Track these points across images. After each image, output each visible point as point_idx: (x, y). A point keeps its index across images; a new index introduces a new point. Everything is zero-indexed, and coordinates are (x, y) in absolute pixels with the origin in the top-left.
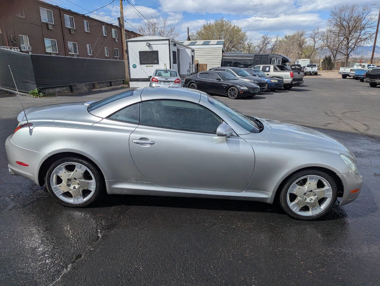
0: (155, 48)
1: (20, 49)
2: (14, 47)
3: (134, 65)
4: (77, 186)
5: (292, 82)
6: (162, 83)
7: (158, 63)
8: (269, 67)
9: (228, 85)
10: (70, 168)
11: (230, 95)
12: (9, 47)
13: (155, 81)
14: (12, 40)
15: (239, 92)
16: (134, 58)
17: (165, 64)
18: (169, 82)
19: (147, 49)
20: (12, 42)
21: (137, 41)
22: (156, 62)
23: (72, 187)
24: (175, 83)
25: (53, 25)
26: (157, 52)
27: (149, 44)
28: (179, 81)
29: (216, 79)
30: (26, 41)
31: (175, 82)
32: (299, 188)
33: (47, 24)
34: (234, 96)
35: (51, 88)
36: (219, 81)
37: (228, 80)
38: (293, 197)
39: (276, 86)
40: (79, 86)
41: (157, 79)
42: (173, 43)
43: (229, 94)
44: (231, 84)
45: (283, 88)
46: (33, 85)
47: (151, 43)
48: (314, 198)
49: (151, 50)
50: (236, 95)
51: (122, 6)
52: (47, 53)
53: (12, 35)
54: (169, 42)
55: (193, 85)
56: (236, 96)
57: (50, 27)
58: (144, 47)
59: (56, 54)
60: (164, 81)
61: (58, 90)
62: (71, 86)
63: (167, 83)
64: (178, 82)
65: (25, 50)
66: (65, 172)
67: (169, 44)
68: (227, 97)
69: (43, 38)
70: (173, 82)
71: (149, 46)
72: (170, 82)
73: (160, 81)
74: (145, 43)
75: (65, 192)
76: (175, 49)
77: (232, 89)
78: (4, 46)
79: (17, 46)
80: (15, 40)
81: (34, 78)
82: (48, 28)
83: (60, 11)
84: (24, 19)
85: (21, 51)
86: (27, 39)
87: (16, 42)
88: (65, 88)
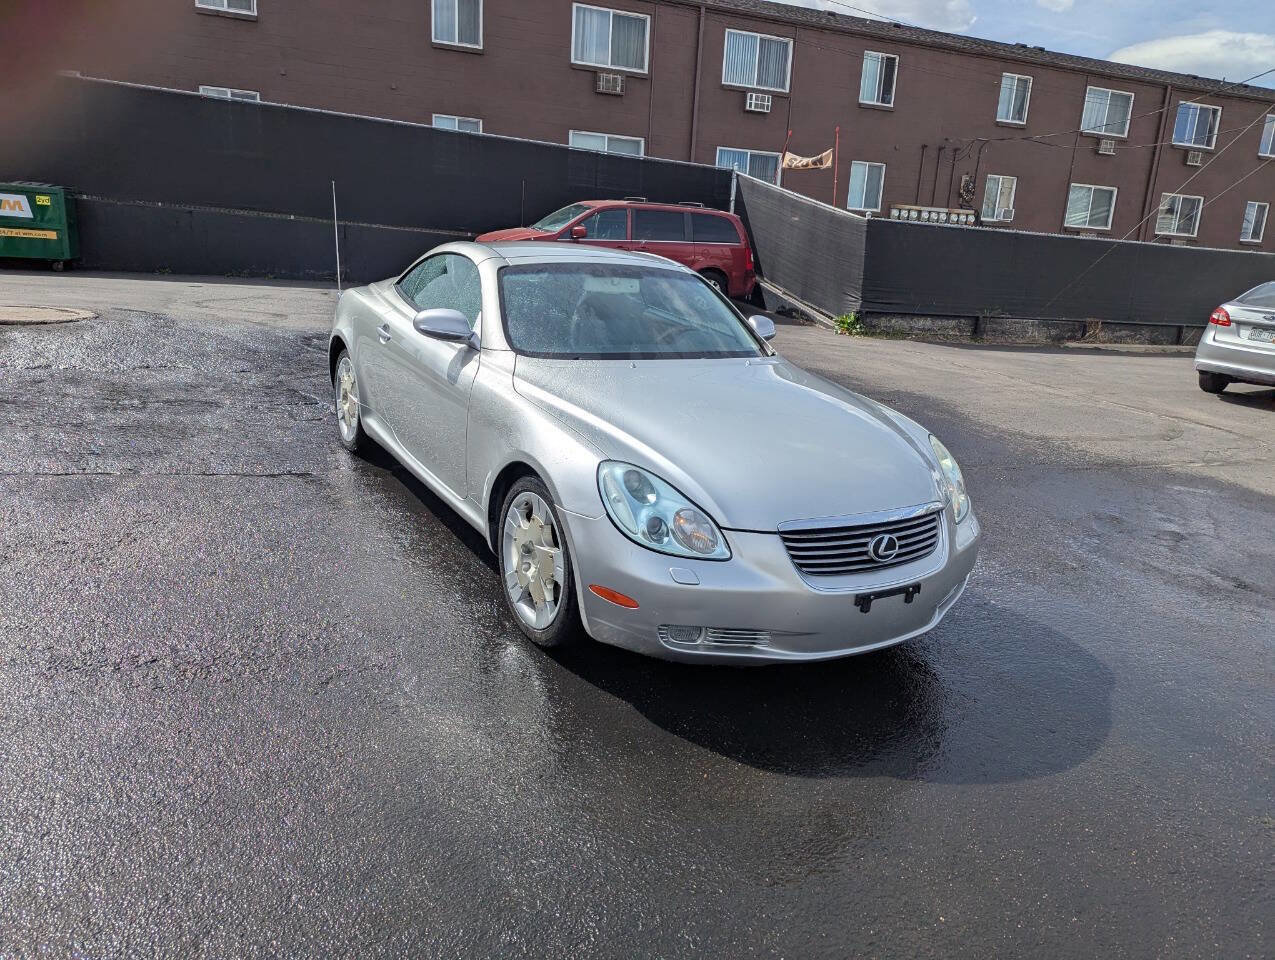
1: (977, 217)
2: (961, 211)
6: (1246, 332)
12: (946, 210)
14: (962, 191)
20: (960, 195)
25: (1121, 141)
30: (1006, 192)
33: (1098, 139)
35: (903, 315)
40: (1009, 323)
46: (854, 301)
52: (1066, 230)
53: (965, 178)
57: (1106, 148)
59: (1103, 234)
61: (921, 323)
62: (977, 318)
65: (995, 220)
69: (1069, 184)
73: (1240, 323)
78: (932, 206)
79: (970, 208)
80: (968, 191)
81: (861, 282)
82: (1096, 152)
83: (1166, 89)
84: (1021, 128)
85: (978, 222)
86: (1011, 188)
87: (969, 197)
88: (953, 323)
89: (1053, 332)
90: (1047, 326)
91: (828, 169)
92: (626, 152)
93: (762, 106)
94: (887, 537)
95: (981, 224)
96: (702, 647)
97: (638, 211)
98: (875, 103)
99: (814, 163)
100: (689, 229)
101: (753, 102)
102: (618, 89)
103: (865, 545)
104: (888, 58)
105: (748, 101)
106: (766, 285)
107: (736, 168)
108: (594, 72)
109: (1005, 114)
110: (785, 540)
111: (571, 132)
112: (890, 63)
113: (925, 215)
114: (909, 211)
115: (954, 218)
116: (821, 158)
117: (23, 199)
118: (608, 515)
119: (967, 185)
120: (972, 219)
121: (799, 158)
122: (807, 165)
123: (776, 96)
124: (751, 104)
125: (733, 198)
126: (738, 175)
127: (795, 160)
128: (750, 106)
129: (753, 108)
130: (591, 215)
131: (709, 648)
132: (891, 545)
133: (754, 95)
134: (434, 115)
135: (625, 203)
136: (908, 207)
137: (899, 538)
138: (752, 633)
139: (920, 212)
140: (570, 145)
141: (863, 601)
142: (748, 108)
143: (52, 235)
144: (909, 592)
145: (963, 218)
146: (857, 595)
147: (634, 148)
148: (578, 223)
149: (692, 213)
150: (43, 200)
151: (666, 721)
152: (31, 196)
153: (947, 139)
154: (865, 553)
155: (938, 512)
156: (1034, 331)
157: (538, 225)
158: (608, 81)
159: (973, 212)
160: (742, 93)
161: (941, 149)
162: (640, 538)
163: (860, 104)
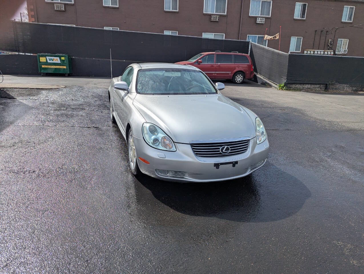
1: (334, 52)
2: (329, 51)
12: (323, 51)
14: (329, 44)
20: (328, 46)
30: (345, 44)
35: (301, 84)
40: (338, 86)
46: (284, 80)
53: (330, 40)
61: (307, 86)
62: (327, 84)
65: (341, 53)
78: (318, 49)
79: (332, 49)
80: (331, 44)
81: (286, 74)
84: (351, 23)
86: (347, 43)
87: (332, 46)
88: (318, 86)
89: (354, 89)
90: (352, 86)
91: (277, 39)
92: (219, 38)
93: (262, 22)
94: (226, 147)
95: (336, 54)
96: (169, 176)
97: (218, 55)
98: (299, 18)
99: (273, 38)
100: (233, 59)
101: (259, 20)
102: (217, 20)
103: (219, 149)
104: (304, 4)
105: (257, 20)
106: (258, 76)
107: (250, 41)
108: (210, 15)
109: (345, 19)
110: (192, 146)
111: (203, 33)
112: (305, 5)
113: (316, 52)
114: (310, 51)
115: (326, 53)
116: (275, 36)
117: (58, 58)
118: (143, 138)
119: (331, 42)
120: (332, 53)
121: (269, 36)
122: (271, 38)
123: (266, 18)
124: (258, 21)
125: (249, 50)
126: (251, 43)
127: (268, 37)
128: (258, 22)
129: (259, 22)
130: (204, 56)
131: (171, 177)
132: (227, 149)
133: (259, 18)
134: (164, 31)
135: (214, 53)
136: (310, 50)
137: (231, 147)
138: (183, 173)
139: (314, 52)
140: (203, 37)
141: (217, 165)
142: (257, 22)
143: (65, 67)
144: (235, 164)
145: (329, 53)
146: (214, 163)
147: (221, 37)
148: (200, 59)
149: (234, 55)
150: (63, 58)
151: (157, 196)
152: (60, 57)
153: (324, 28)
154: (219, 151)
155: (249, 140)
156: (347, 88)
157: (190, 60)
158: (214, 17)
159: (333, 51)
160: (255, 18)
161: (322, 31)
162: (151, 144)
163: (294, 19)
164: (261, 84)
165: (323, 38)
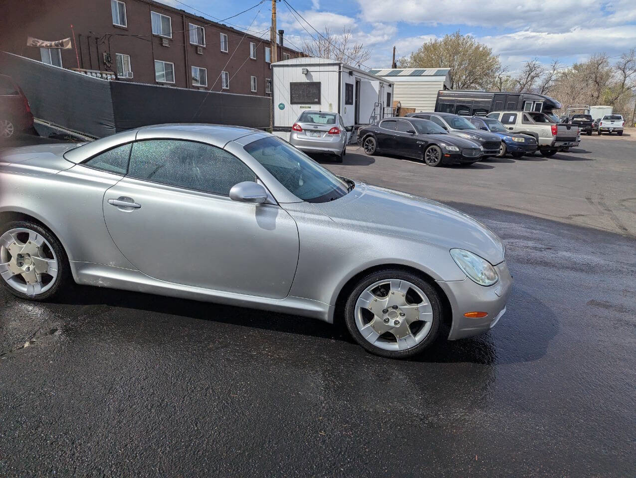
0: (316, 78)
1: (116, 75)
2: (107, 72)
3: (281, 104)
4: (32, 267)
5: (553, 144)
6: (308, 133)
7: (319, 103)
8: (515, 115)
9: (426, 142)
10: (23, 238)
11: (428, 159)
12: (100, 72)
13: (297, 130)
14: (105, 61)
15: (443, 155)
16: (281, 93)
17: (331, 105)
18: (320, 131)
19: (303, 79)
20: (105, 64)
21: (287, 66)
22: (317, 100)
23: (25, 268)
24: (331, 135)
25: (170, 40)
26: (318, 85)
27: (307, 71)
28: (336, 131)
29: (407, 132)
30: (126, 64)
31: (330, 132)
32: (376, 301)
33: (161, 39)
34: (435, 161)
36: (412, 135)
37: (428, 134)
38: (368, 316)
39: (520, 148)
41: (300, 127)
42: (348, 71)
43: (426, 158)
44: (430, 141)
45: (538, 152)
46: (110, 128)
47: (310, 69)
48: (400, 319)
49: (309, 81)
50: (437, 158)
51: (275, 11)
52: (158, 83)
53: (105, 54)
54: (340, 68)
55: (370, 140)
56: (438, 161)
57: (166, 43)
58: (298, 76)
59: (172, 85)
60: (311, 131)
63: (315, 134)
64: (334, 133)
65: (124, 77)
66: (15, 244)
67: (340, 72)
68: (424, 162)
69: (154, 61)
70: (325, 132)
71: (307, 73)
72: (322, 133)
73: (305, 130)
74: (300, 69)
75: (16, 274)
76: (352, 81)
77: (432, 149)
78: (92, 69)
79: (112, 71)
80: (108, 61)
81: (113, 117)
82: (161, 44)
83: (183, 17)
84: (123, 29)
85: (117, 79)
86: (128, 61)
87: (109, 64)
95: (118, 79)
99: (57, 45)
109: (116, 21)
115: (104, 76)
116: (62, 42)
119: (107, 58)
120: (114, 77)
121: (42, 41)
122: (51, 46)
127: (38, 42)
136: (79, 69)
139: (86, 72)
145: (109, 76)
153: (90, 32)
159: (113, 73)
161: (88, 37)
162: (481, 282)
164: (49, 137)
165: (93, 49)
